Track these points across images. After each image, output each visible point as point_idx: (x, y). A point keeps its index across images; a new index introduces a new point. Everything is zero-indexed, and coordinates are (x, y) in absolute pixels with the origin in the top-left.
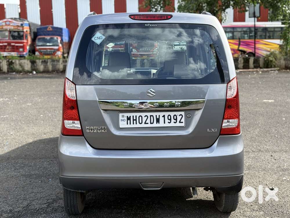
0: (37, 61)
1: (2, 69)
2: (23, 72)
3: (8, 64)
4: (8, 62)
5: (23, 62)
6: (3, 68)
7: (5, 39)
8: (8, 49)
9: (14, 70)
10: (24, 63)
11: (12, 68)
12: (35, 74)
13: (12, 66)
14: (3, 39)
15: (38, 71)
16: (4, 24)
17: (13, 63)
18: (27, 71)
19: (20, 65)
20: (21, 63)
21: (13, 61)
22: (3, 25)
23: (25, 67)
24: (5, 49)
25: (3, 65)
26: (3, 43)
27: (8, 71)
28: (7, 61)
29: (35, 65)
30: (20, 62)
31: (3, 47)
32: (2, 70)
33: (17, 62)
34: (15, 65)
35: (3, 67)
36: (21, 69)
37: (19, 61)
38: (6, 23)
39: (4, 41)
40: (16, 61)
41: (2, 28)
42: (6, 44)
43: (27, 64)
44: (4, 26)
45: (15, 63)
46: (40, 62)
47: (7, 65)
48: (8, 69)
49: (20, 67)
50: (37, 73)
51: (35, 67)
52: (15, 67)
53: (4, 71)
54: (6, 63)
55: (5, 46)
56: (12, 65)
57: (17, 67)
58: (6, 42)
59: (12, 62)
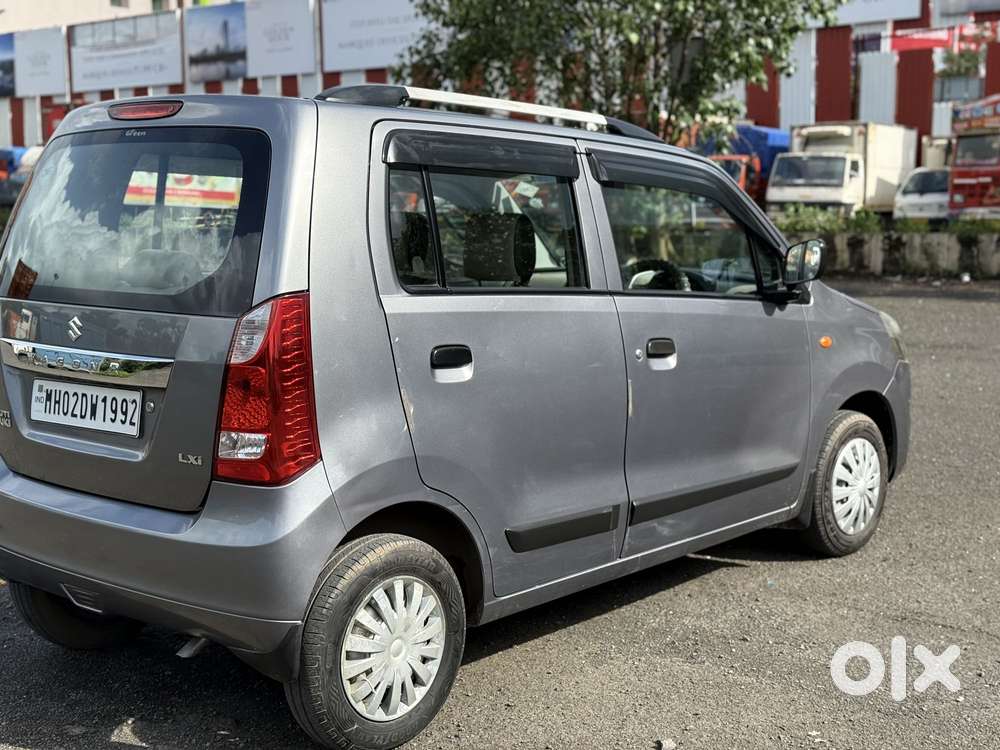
0: (983, 237)
1: (866, 262)
2: (928, 273)
3: (887, 247)
4: (887, 241)
5: (935, 243)
6: (869, 262)
7: (987, 162)
8: (992, 197)
9: (903, 268)
10: (939, 244)
11: (895, 262)
12: (967, 283)
13: (897, 255)
14: (980, 162)
15: (982, 273)
16: (988, 111)
17: (904, 244)
18: (945, 271)
19: (927, 252)
20: (930, 244)
21: (905, 238)
22: (984, 116)
23: (941, 256)
24: (982, 195)
25: (870, 250)
26: (977, 175)
27: (884, 272)
28: (885, 238)
29: (972, 252)
30: (925, 241)
31: (978, 190)
32: (867, 267)
33: (917, 240)
34: (907, 251)
35: (870, 256)
36: (925, 264)
37: (923, 237)
38: (995, 109)
39: (982, 169)
40: (912, 238)
41: (982, 127)
42: (988, 180)
43: (948, 249)
44: (986, 120)
45: (907, 246)
46: (991, 241)
47: (884, 250)
48: (884, 263)
49: (924, 257)
50: (973, 278)
51: (972, 257)
52: (908, 257)
53: (872, 269)
54: (880, 245)
55: (985, 186)
56: (898, 250)
57: (915, 258)
58: (986, 175)
59: (899, 239)
